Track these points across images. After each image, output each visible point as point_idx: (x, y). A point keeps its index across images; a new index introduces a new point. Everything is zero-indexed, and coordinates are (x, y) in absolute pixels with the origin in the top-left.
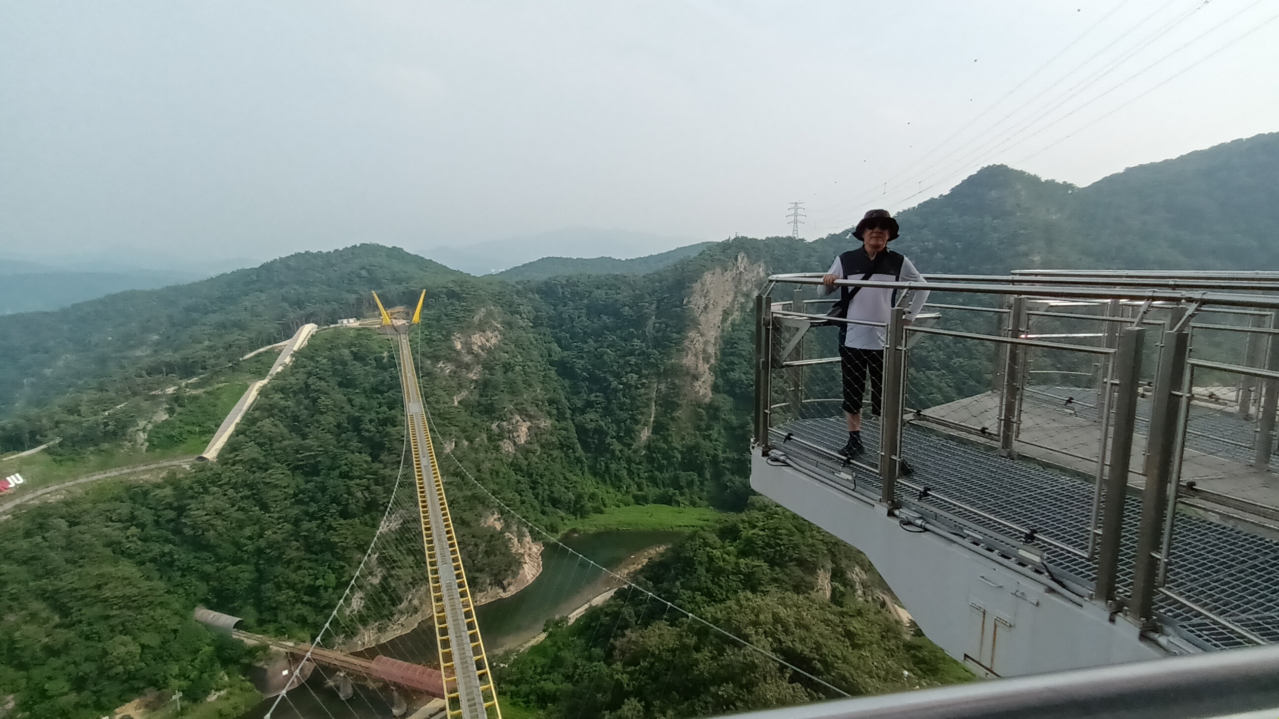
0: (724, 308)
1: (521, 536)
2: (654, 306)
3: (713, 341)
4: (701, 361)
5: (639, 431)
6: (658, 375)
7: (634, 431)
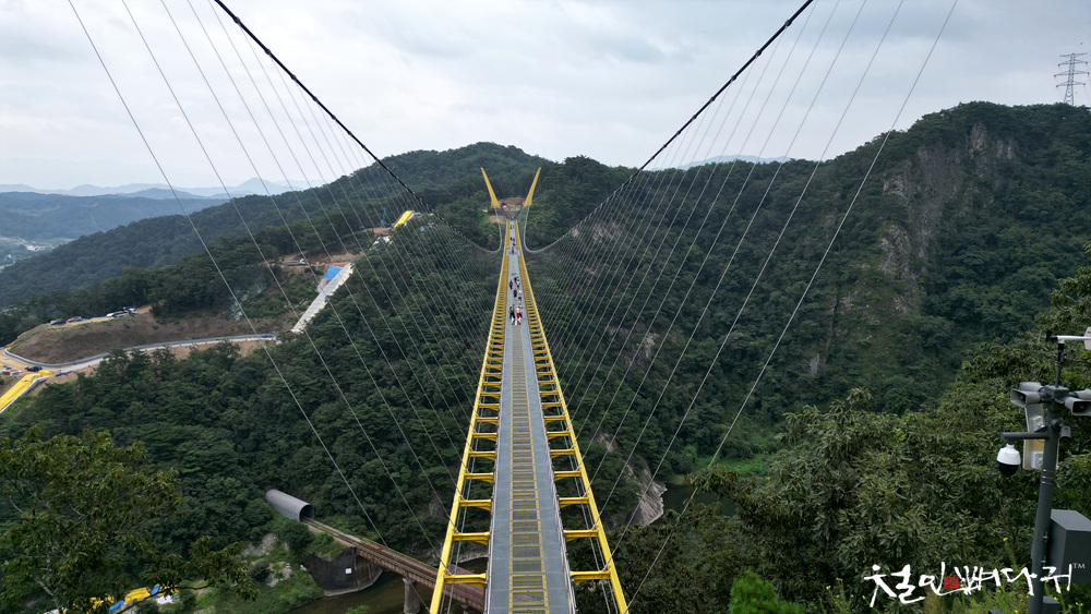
0: (947, 201)
1: (638, 467)
2: (838, 194)
3: (926, 244)
4: (906, 269)
5: (809, 359)
6: (839, 285)
7: (800, 357)
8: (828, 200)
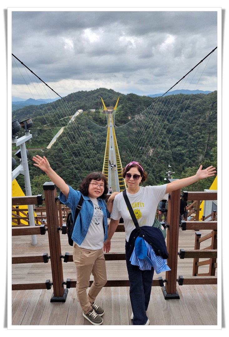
5: (199, 156)
6: (210, 133)
7: (196, 156)
8: (207, 107)
